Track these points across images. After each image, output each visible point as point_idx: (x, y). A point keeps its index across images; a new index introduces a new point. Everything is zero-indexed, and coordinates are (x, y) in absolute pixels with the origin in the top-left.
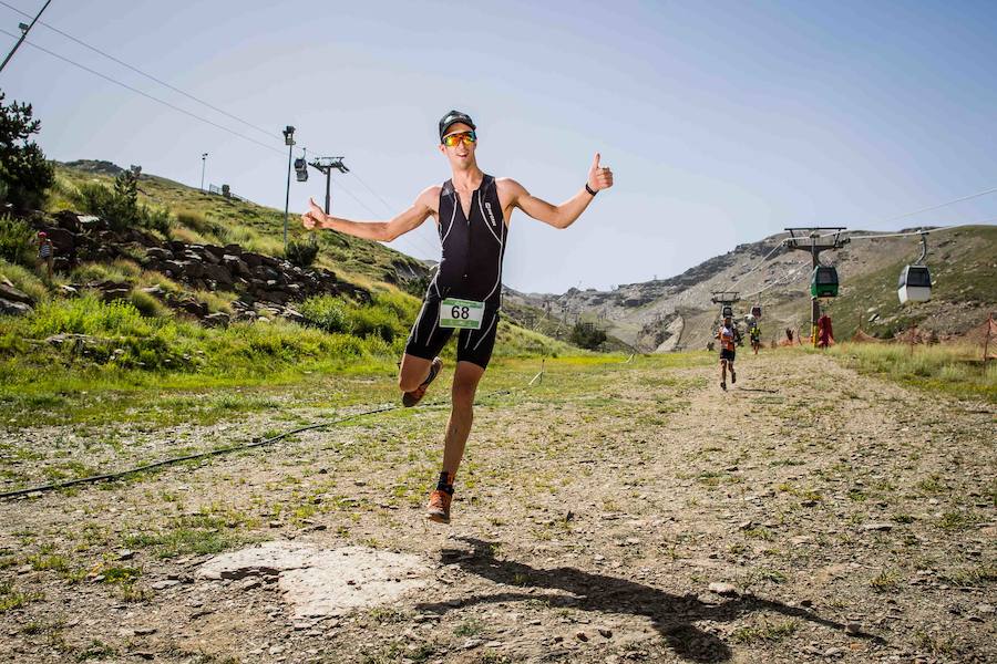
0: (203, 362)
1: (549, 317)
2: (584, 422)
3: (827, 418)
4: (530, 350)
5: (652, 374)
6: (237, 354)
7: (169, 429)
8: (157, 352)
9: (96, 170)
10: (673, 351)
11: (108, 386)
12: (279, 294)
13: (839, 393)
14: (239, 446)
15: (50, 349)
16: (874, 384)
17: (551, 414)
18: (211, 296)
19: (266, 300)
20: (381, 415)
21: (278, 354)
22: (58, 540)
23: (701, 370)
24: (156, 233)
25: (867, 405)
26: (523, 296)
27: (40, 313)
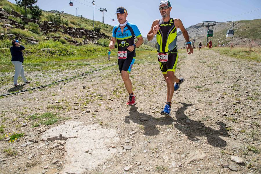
0: (76, 54)
6: (84, 52)
8: (66, 52)
12: (92, 38)
15: (42, 52)
16: (224, 57)
18: (78, 39)
19: (89, 40)
21: (93, 51)
24: (65, 25)
27: (40, 44)
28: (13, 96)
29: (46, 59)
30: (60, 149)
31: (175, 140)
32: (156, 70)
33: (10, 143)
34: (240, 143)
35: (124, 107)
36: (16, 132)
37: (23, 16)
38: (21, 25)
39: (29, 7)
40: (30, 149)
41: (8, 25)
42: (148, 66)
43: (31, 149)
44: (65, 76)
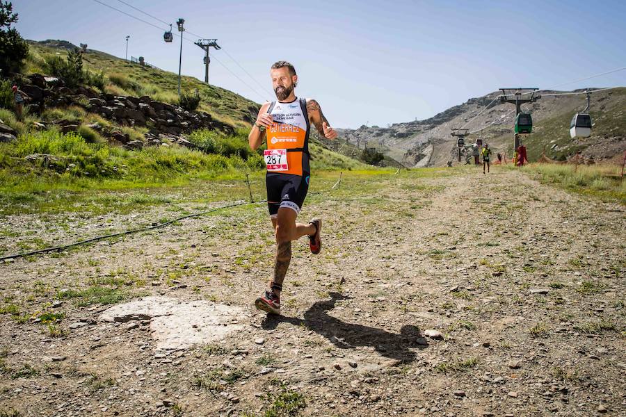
0: (126, 172)
1: (348, 143)
2: (363, 214)
3: (517, 214)
4: (334, 165)
5: (410, 182)
6: (148, 167)
7: (100, 217)
8: (96, 166)
9: (59, 46)
10: (426, 166)
11: (64, 188)
12: (175, 128)
13: (527, 197)
14: (143, 228)
15: (28, 164)
16: (550, 191)
17: (343, 208)
18: (131, 130)
19: (167, 133)
20: (235, 208)
21: (174, 167)
22: (17, 292)
23: (442, 180)
24: (95, 89)
25: (544, 205)
27: (21, 140)
44: (106, 228)
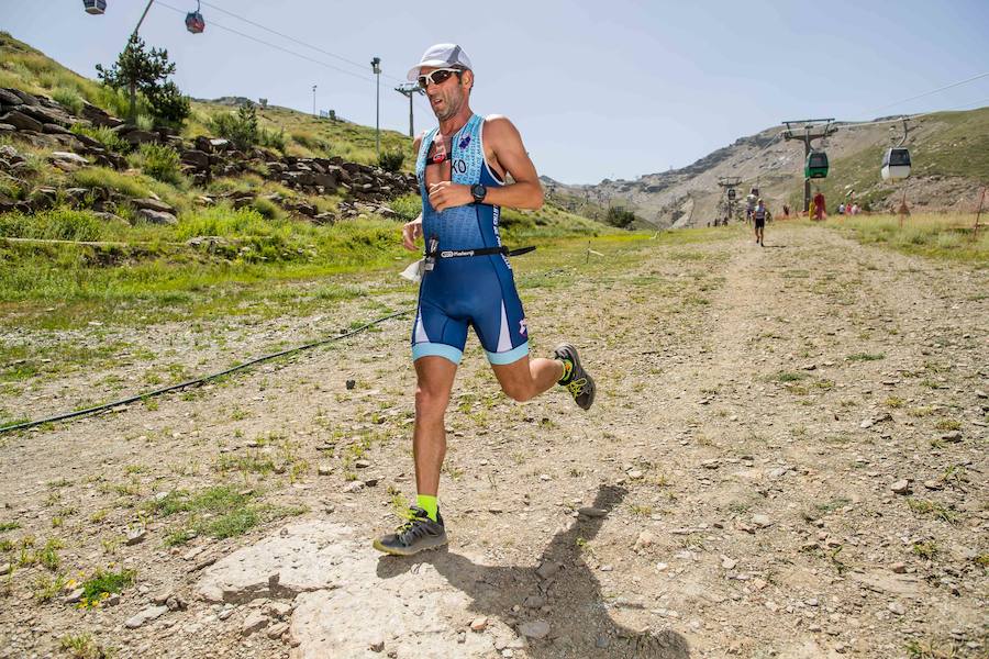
0: (314, 254)
1: (588, 203)
4: (576, 231)
5: (679, 250)
6: (342, 246)
7: (272, 322)
8: (276, 248)
10: (687, 227)
12: (371, 194)
15: (190, 250)
18: (320, 199)
19: (363, 201)
21: (375, 244)
24: (274, 151)
26: (567, 187)
27: (181, 220)
28: (86, 420)
29: (204, 275)
30: (273, 637)
31: (716, 598)
32: (616, 312)
33: (83, 611)
34: (980, 610)
35: (508, 462)
36: (103, 566)
37: (123, 123)
38: (116, 155)
39: (145, 91)
40: (159, 636)
41: (69, 155)
42: (586, 296)
43: (165, 634)
44: (275, 342)
